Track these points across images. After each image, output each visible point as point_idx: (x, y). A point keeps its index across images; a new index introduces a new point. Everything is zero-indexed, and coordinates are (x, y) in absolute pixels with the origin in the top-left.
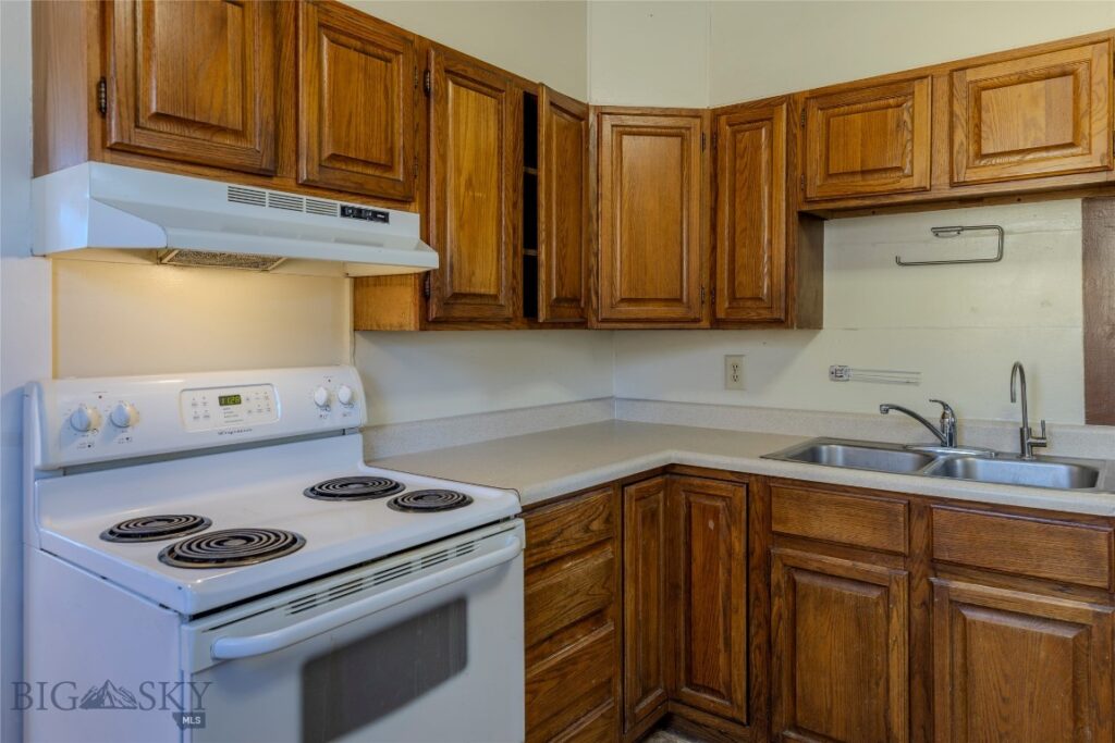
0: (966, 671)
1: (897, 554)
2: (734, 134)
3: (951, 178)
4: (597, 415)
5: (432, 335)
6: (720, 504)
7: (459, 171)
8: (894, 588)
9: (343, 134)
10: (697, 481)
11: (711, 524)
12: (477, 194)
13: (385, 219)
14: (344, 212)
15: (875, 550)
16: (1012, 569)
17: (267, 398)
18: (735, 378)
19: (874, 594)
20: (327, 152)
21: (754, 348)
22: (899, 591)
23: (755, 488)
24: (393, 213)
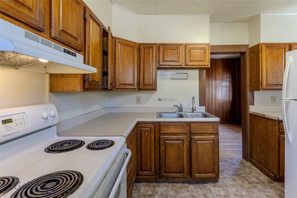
0: (197, 152)
1: (185, 133)
2: (144, 49)
3: (185, 64)
6: (148, 129)
8: (184, 140)
10: (143, 125)
11: (147, 134)
12: (96, 53)
13: (75, 56)
14: (65, 51)
15: (181, 133)
16: (203, 132)
17: (23, 118)
18: (139, 101)
19: (180, 142)
20: (61, 29)
21: (143, 95)
22: (185, 140)
23: (156, 124)
24: (77, 54)
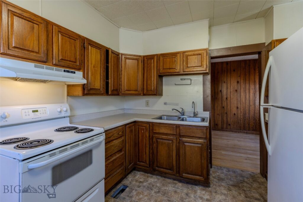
0: (185, 154)
1: (174, 135)
2: (147, 60)
3: (183, 70)
4: (121, 112)
5: (85, 97)
6: (144, 128)
7: (91, 64)
8: (174, 140)
9: (64, 54)
10: (140, 124)
11: (143, 132)
12: (96, 69)
13: (74, 73)
14: (64, 71)
15: (171, 134)
16: (192, 136)
17: (45, 111)
18: (148, 105)
19: (171, 142)
20: (60, 58)
21: (151, 99)
22: (175, 141)
23: (150, 124)
24: (76, 72)
